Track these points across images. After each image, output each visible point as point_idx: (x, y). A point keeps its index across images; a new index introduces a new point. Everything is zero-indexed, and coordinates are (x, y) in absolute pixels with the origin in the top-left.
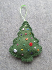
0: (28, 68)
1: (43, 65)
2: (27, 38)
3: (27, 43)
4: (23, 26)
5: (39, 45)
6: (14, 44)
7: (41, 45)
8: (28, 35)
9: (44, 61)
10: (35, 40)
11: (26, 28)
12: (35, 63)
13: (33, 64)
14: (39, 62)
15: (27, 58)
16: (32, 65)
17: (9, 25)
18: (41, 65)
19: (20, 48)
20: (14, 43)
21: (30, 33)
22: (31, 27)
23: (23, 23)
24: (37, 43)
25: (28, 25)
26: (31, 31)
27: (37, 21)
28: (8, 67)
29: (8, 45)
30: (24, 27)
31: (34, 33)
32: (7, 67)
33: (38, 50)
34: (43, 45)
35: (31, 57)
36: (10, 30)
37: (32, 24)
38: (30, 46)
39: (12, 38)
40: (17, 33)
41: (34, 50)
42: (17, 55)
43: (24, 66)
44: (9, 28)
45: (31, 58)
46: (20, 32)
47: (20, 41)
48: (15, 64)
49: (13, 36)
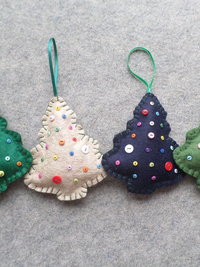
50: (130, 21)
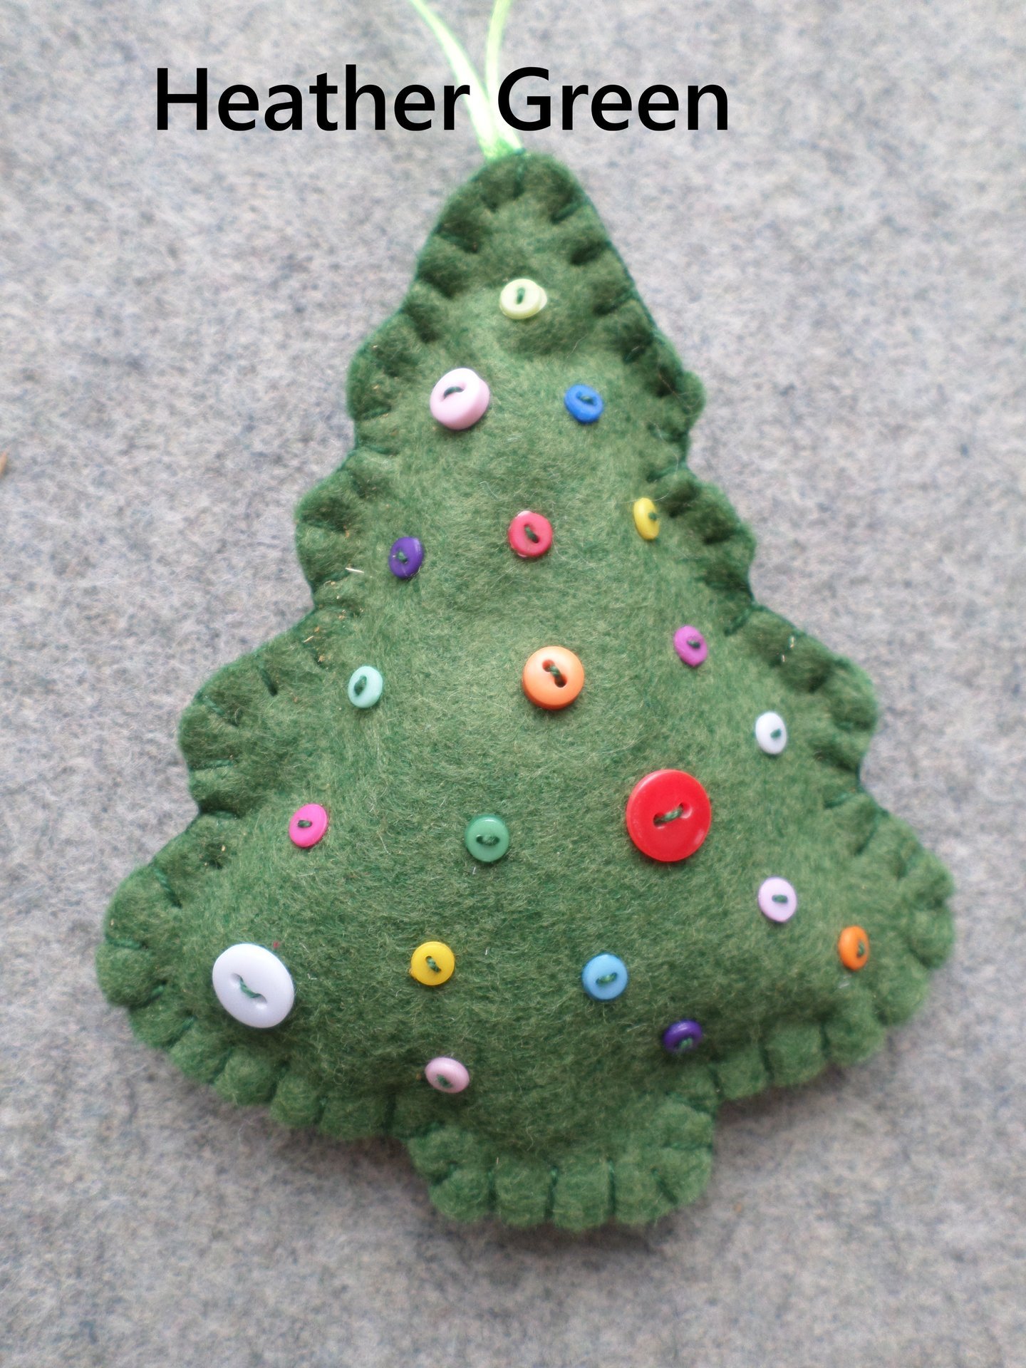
0: (575, 1333)
1: (946, 1269)
2: (564, 660)
3: (572, 788)
4: (452, 311)
5: (871, 813)
6: (211, 805)
7: (919, 814)
8: (601, 570)
9: (972, 1175)
10: (772, 685)
11: (533, 371)
12: (744, 1233)
13: (697, 1252)
14: (859, 1204)
15: (564, 1141)
16: (691, 1276)
17: (59, 292)
18: (895, 1274)
19: (380, 909)
20: (222, 777)
21: (643, 508)
22: (664, 324)
23: (433, 206)
24: (824, 776)
25: (582, 281)
26: (679, 438)
27: (837, 162)
28: (118, 1324)
29: (74, 822)
30: (484, 337)
31: (743, 509)
32: (89, 1330)
33: (850, 939)
34: (960, 792)
35: (673, 1109)
36: (104, 425)
37: (697, 253)
38: (637, 876)
39: (163, 630)
40: (292, 495)
41: (744, 967)
42: (317, 1080)
43: (484, 1294)
44: (71, 369)
45: (670, 1137)
46: (366, 486)
47: (374, 732)
48: (268, 1252)
49: (199, 576)
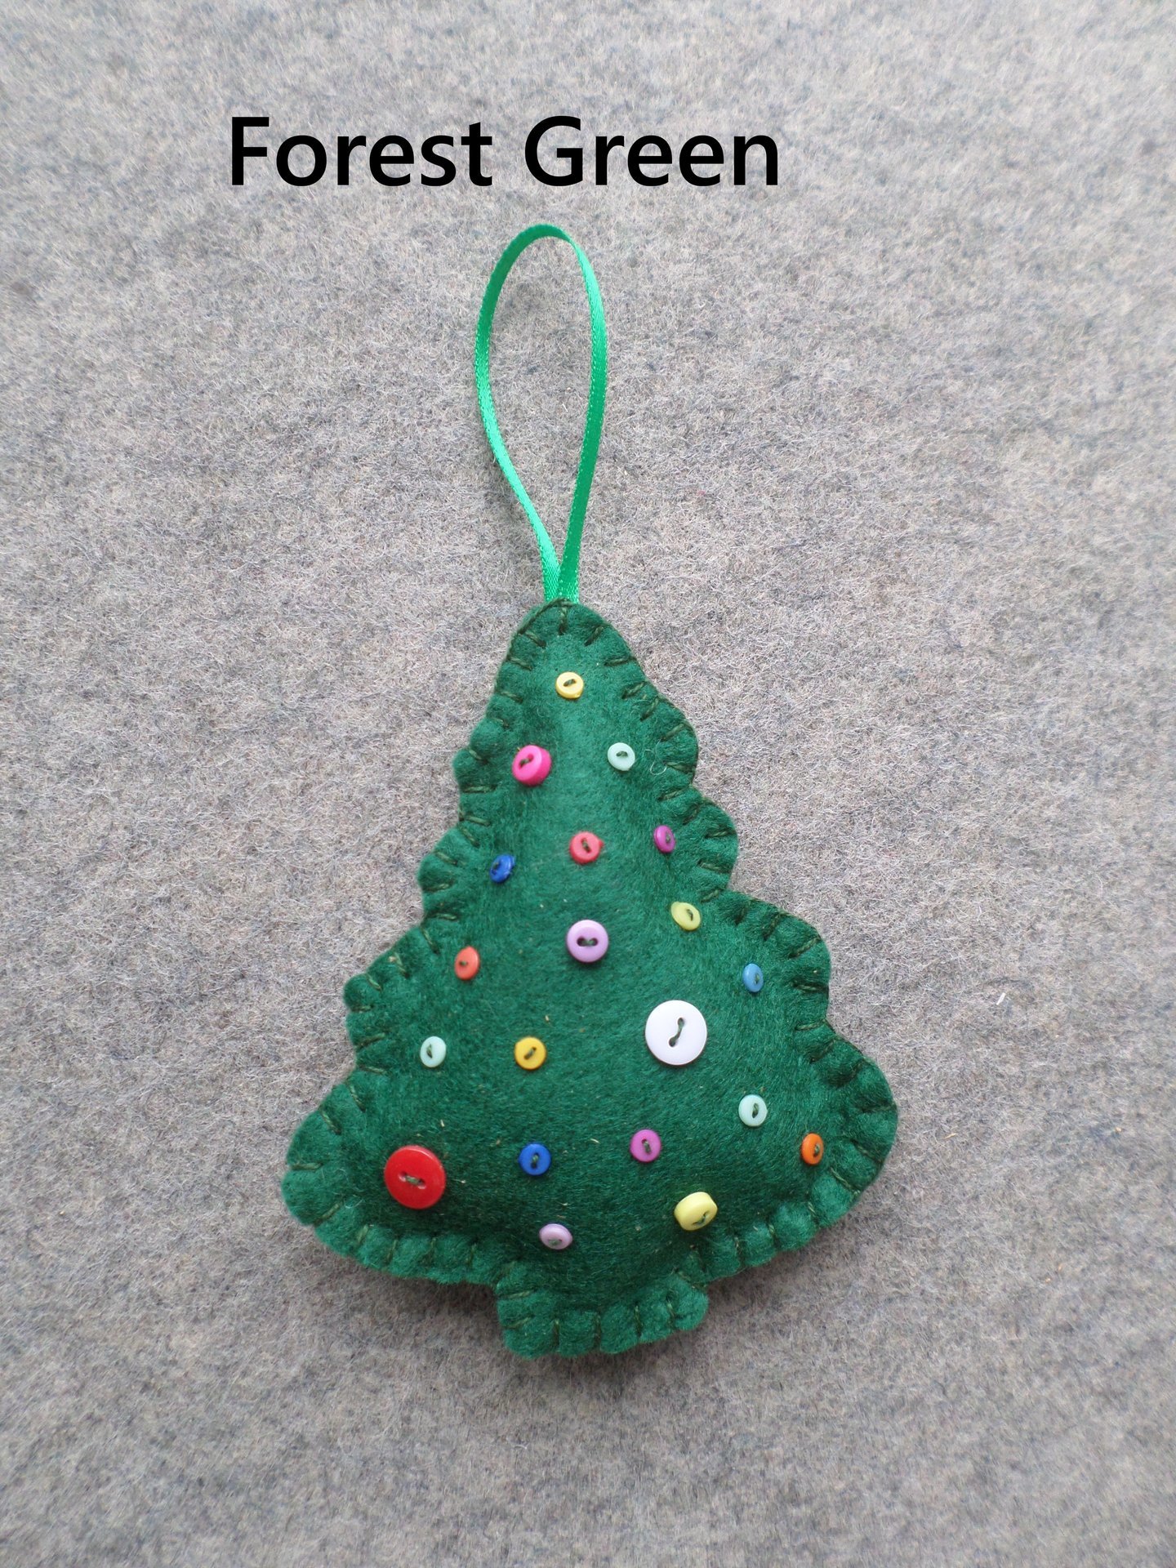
50: (750, 61)
